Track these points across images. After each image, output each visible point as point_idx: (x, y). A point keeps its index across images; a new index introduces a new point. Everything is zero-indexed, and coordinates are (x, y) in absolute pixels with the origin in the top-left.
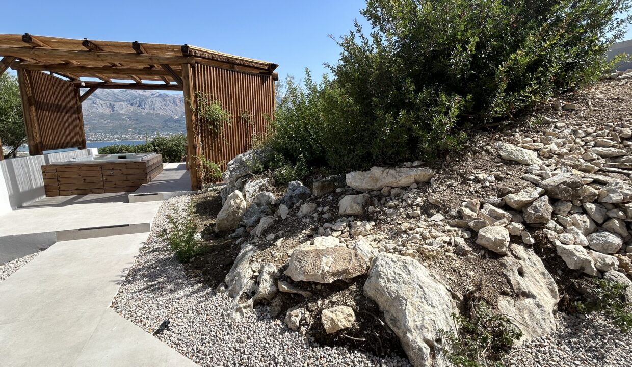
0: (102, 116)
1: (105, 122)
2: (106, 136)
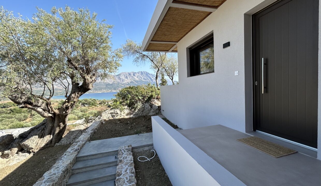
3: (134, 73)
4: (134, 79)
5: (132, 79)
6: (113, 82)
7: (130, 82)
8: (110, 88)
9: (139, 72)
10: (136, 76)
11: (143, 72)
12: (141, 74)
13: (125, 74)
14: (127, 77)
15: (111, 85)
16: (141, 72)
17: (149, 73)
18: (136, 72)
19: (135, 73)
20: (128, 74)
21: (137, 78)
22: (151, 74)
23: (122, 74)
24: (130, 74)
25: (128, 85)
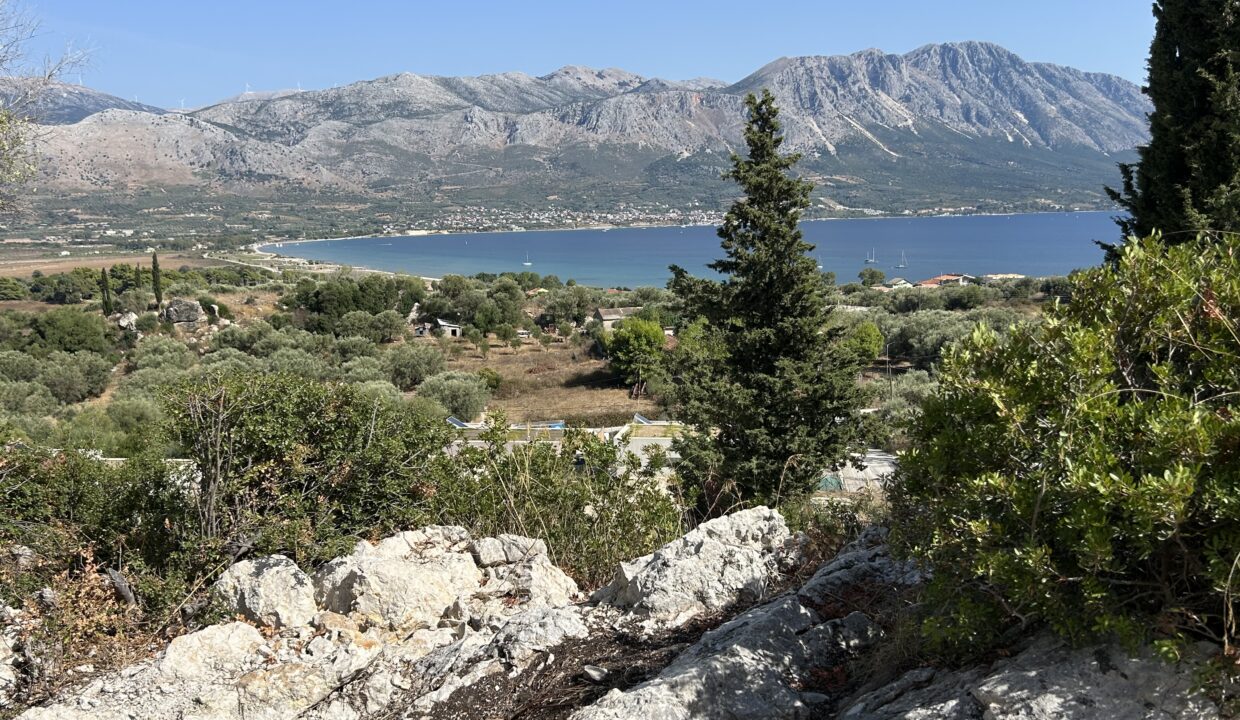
0: (484, 156)
1: (492, 174)
2: (489, 214)
3: (881, 60)
4: (877, 112)
5: (859, 119)
6: (700, 141)
7: (837, 146)
8: (677, 198)
9: (927, 51)
10: (898, 89)
11: (963, 51)
12: (943, 68)
13: (801, 70)
14: (813, 96)
15: (688, 165)
16: (946, 50)
17: (1014, 61)
18: (900, 53)
19: (892, 59)
20: (826, 73)
21: (901, 109)
22: (1037, 66)
23: (777, 78)
24: (840, 73)
25: (816, 167)
